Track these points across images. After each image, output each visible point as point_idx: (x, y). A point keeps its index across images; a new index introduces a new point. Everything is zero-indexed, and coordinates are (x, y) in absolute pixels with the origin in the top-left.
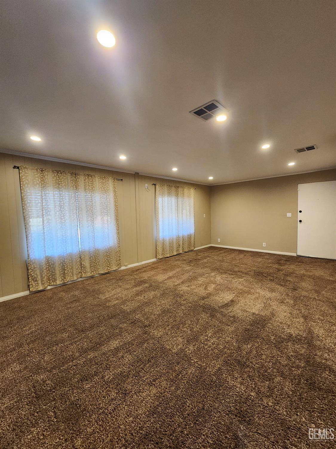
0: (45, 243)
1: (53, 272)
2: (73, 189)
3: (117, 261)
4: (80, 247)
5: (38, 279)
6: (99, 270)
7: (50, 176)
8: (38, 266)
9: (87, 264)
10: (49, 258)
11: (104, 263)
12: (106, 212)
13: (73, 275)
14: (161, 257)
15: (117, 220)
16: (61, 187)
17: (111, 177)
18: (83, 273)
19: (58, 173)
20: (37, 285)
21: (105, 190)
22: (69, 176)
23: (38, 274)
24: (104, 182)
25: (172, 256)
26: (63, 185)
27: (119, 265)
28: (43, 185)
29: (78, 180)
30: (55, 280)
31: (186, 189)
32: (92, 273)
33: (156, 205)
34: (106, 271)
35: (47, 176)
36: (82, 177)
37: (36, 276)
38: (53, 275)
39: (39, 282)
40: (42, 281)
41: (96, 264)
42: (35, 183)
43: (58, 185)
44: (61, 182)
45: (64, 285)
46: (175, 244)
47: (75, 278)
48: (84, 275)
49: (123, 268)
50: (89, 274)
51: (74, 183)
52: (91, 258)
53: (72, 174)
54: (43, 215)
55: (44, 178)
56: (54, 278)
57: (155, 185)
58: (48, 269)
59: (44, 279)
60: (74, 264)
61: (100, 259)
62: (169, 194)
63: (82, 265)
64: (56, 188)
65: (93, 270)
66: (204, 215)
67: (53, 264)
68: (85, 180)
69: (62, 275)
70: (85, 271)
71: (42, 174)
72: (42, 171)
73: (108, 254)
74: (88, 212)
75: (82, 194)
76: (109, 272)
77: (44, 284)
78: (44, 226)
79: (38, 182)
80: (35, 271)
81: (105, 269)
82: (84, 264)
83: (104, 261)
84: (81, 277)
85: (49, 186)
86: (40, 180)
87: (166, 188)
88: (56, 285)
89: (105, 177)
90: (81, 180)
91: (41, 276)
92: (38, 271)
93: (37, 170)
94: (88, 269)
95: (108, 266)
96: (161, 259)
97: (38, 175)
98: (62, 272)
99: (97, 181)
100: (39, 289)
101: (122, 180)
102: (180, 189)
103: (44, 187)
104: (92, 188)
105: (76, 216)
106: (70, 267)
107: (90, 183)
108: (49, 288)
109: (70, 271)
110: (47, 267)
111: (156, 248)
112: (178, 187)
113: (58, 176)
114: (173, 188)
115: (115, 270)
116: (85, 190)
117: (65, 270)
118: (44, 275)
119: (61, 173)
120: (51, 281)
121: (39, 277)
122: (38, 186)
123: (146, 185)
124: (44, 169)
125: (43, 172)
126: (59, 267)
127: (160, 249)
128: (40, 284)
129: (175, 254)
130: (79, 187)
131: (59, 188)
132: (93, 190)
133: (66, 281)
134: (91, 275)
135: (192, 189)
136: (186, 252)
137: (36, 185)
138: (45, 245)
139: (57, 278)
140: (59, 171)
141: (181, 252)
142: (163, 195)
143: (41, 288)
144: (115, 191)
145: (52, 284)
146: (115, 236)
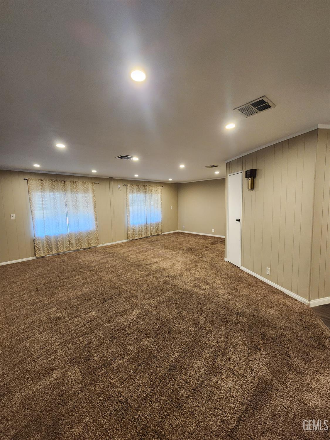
0: (45, 227)
1: (50, 246)
2: (63, 191)
3: (95, 241)
4: (68, 230)
5: (40, 250)
6: (82, 246)
7: (47, 184)
8: (41, 242)
9: (73, 241)
10: (47, 237)
11: (86, 241)
12: (87, 207)
13: (64, 248)
14: (131, 239)
15: (95, 212)
16: (54, 190)
17: (90, 182)
18: (71, 247)
19: (52, 181)
20: (40, 253)
21: (86, 191)
22: (60, 183)
23: (41, 246)
24: (85, 185)
25: (141, 238)
26: (56, 189)
27: (98, 243)
28: (43, 189)
29: (66, 185)
30: (52, 251)
31: (153, 188)
32: (77, 248)
33: (127, 200)
34: (87, 247)
35: (45, 183)
36: (69, 183)
37: (39, 248)
38: (51, 248)
39: (41, 251)
40: (43, 251)
41: (80, 241)
42: (38, 189)
43: (53, 189)
44: (54, 187)
45: (58, 254)
46: (143, 229)
47: (65, 250)
48: (71, 249)
49: (100, 245)
50: (75, 248)
51: (63, 187)
52: (76, 238)
53: (61, 181)
54: (43, 209)
55: (43, 185)
56: (51, 250)
57: (126, 185)
58: (47, 243)
59: (45, 250)
60: (65, 241)
61: (83, 239)
62: (138, 192)
63: (70, 242)
64: (51, 191)
65: (78, 246)
66: (172, 207)
67: (51, 241)
68: (71, 185)
69: (57, 248)
70: (72, 246)
71: (42, 183)
72: (41, 181)
73: (89, 236)
74: (74, 207)
75: (69, 195)
76: (89, 247)
77: (45, 253)
78: (44, 216)
79: (39, 188)
80: (39, 244)
81: (87, 246)
82: (72, 241)
83: (86, 240)
84: (69, 250)
85: (46, 190)
86: (40, 187)
87: (135, 188)
88: (52, 254)
89: (85, 182)
90: (68, 185)
91: (43, 248)
92: (41, 244)
93: (38, 180)
94: (75, 245)
95: (89, 244)
96: (131, 240)
97: (39, 183)
98: (56, 246)
99: (80, 185)
100: (42, 256)
101: (99, 183)
102: (148, 188)
103: (43, 191)
104: (76, 190)
105: (65, 209)
106: (62, 243)
107: (75, 187)
108: (48, 256)
109: (62, 245)
110: (47, 242)
111: (128, 232)
112: (146, 186)
113: (53, 183)
114: (142, 187)
115: (94, 247)
116: (71, 191)
117: (58, 244)
118: (44, 247)
119: (54, 181)
120: (49, 252)
121: (42, 248)
122: (39, 190)
123: (119, 186)
124: (43, 180)
125: (43, 181)
126: (55, 243)
127: (130, 233)
128: (42, 253)
129: (144, 237)
130: (67, 190)
131: (53, 191)
132: (77, 191)
133: (59, 252)
134: (76, 249)
135: (159, 187)
136: (154, 236)
137: (38, 190)
138: (45, 228)
139: (53, 250)
140: (53, 180)
141: (149, 235)
142: (133, 192)
143: (43, 255)
144: (93, 192)
145: (50, 253)
146: (94, 223)
